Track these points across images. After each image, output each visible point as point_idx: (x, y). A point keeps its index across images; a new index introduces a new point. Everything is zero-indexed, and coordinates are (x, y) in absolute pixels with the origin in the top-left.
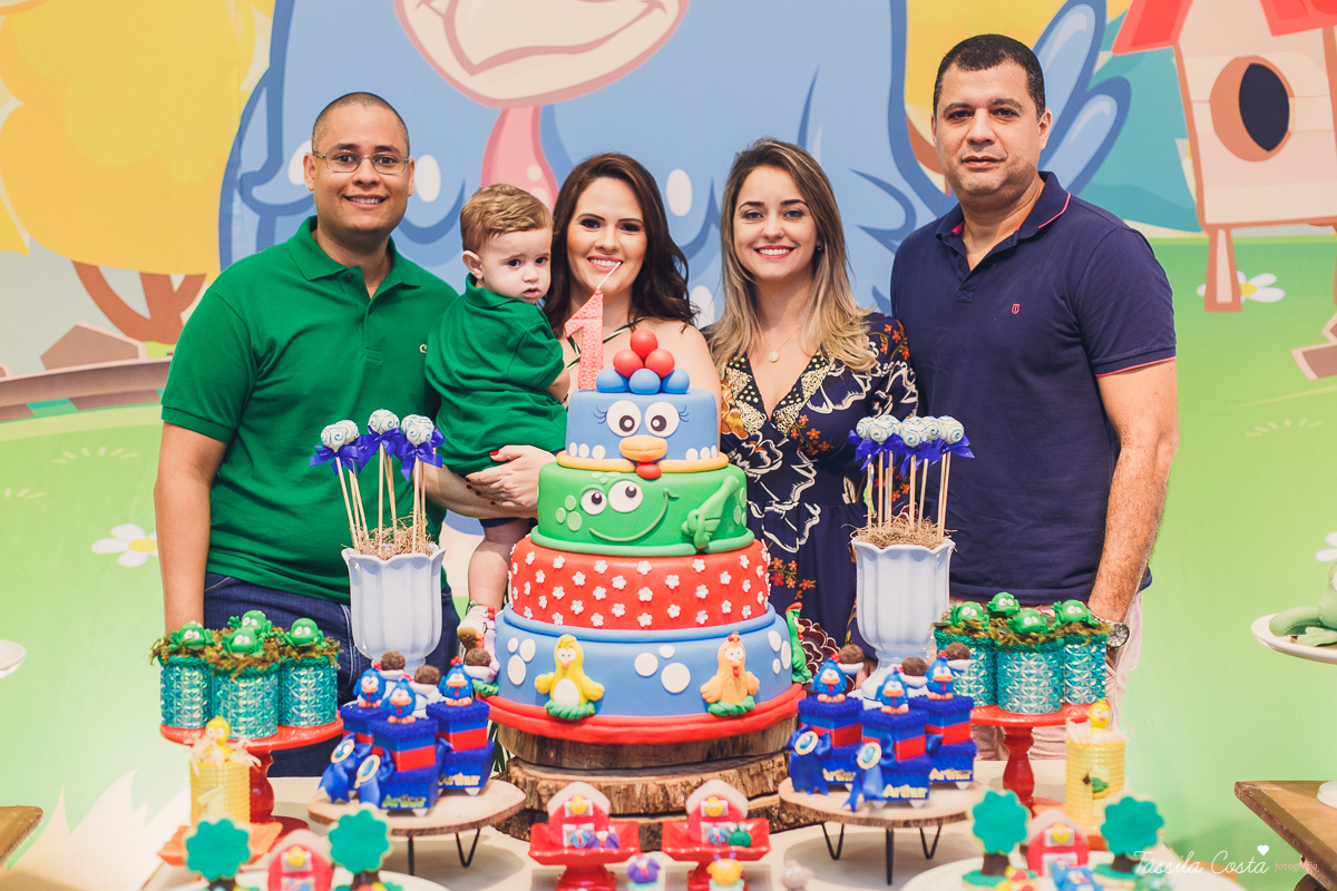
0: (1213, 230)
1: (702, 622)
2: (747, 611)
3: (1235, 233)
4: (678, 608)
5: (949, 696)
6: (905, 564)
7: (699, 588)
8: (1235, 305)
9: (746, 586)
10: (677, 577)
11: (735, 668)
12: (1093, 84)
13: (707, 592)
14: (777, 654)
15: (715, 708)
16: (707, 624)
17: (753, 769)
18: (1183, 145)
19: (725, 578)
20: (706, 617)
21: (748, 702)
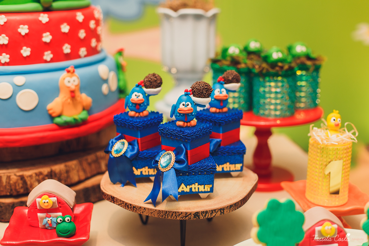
1: (49, 59)
2: (83, 51)
4: (29, 49)
5: (225, 110)
6: (190, 24)
7: (44, 35)
9: (82, 34)
10: (26, 27)
11: (72, 92)
13: (50, 37)
14: (106, 81)
15: (58, 120)
16: (52, 61)
17: (91, 158)
19: (65, 28)
20: (51, 56)
21: (83, 115)
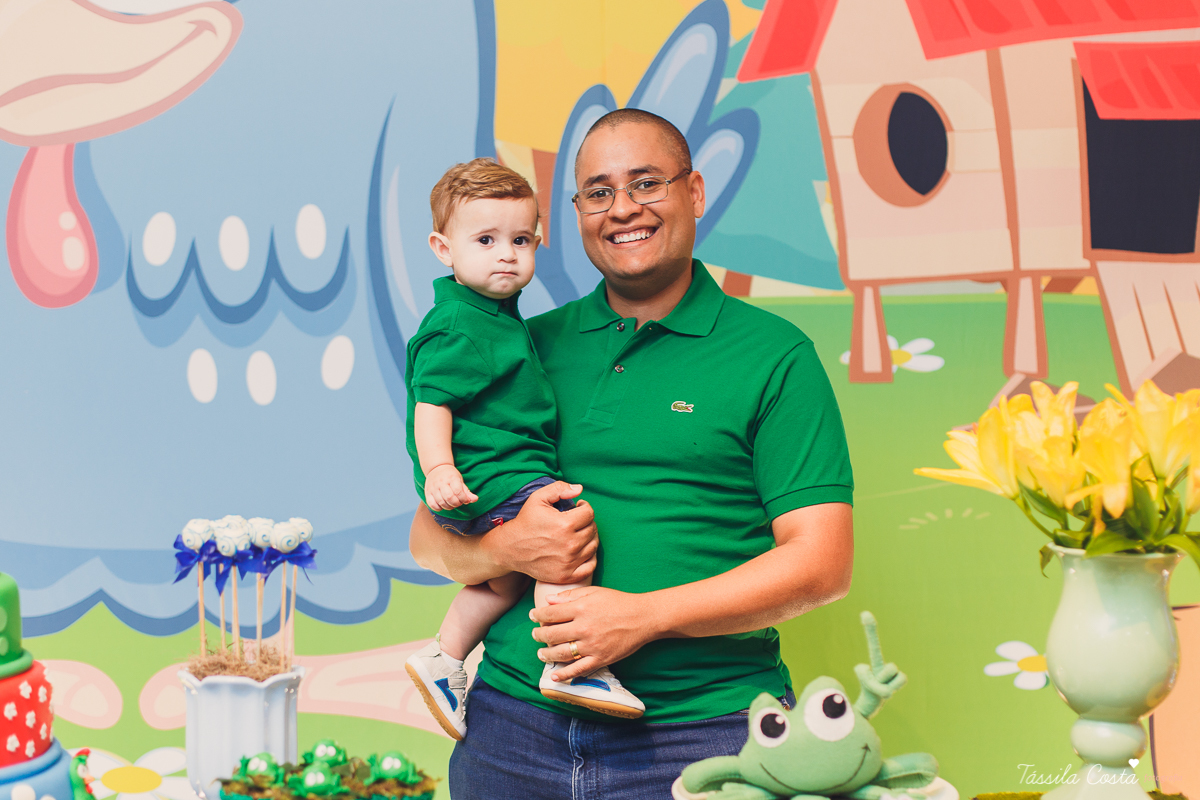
0: (858, 287)
3: (884, 291)
8: (886, 375)
12: (714, 116)
18: (822, 188)
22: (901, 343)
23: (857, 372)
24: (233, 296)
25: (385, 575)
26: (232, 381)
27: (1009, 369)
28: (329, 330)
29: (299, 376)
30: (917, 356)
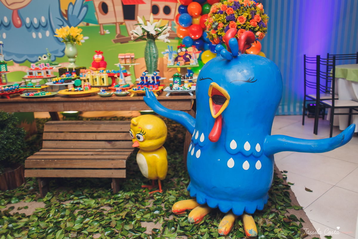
0: (100, 24)
8: (104, 34)
18: (95, 14)
22: (106, 30)
23: (101, 34)
24: (36, 26)
25: (55, 56)
26: (37, 36)
27: (116, 33)
28: (46, 30)
29: (44, 35)
30: (107, 32)
